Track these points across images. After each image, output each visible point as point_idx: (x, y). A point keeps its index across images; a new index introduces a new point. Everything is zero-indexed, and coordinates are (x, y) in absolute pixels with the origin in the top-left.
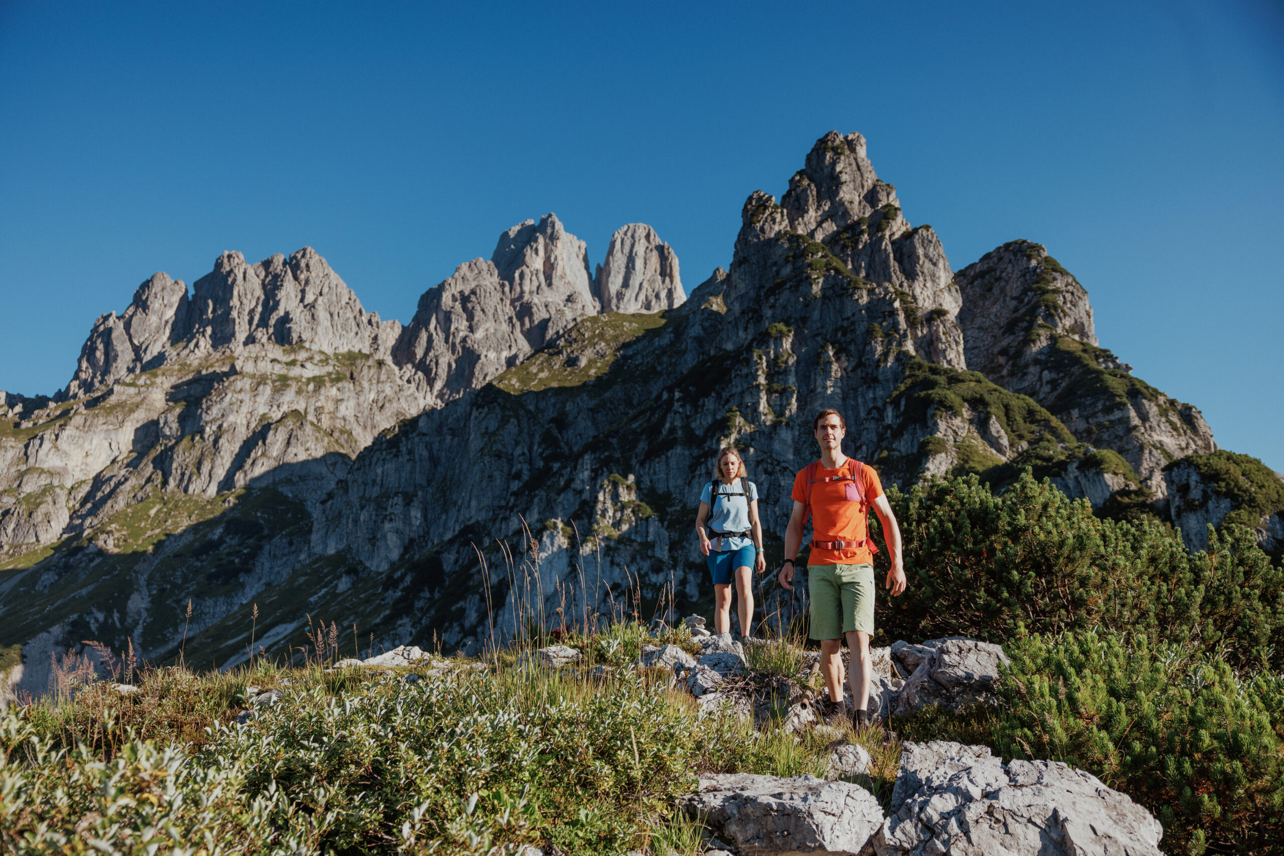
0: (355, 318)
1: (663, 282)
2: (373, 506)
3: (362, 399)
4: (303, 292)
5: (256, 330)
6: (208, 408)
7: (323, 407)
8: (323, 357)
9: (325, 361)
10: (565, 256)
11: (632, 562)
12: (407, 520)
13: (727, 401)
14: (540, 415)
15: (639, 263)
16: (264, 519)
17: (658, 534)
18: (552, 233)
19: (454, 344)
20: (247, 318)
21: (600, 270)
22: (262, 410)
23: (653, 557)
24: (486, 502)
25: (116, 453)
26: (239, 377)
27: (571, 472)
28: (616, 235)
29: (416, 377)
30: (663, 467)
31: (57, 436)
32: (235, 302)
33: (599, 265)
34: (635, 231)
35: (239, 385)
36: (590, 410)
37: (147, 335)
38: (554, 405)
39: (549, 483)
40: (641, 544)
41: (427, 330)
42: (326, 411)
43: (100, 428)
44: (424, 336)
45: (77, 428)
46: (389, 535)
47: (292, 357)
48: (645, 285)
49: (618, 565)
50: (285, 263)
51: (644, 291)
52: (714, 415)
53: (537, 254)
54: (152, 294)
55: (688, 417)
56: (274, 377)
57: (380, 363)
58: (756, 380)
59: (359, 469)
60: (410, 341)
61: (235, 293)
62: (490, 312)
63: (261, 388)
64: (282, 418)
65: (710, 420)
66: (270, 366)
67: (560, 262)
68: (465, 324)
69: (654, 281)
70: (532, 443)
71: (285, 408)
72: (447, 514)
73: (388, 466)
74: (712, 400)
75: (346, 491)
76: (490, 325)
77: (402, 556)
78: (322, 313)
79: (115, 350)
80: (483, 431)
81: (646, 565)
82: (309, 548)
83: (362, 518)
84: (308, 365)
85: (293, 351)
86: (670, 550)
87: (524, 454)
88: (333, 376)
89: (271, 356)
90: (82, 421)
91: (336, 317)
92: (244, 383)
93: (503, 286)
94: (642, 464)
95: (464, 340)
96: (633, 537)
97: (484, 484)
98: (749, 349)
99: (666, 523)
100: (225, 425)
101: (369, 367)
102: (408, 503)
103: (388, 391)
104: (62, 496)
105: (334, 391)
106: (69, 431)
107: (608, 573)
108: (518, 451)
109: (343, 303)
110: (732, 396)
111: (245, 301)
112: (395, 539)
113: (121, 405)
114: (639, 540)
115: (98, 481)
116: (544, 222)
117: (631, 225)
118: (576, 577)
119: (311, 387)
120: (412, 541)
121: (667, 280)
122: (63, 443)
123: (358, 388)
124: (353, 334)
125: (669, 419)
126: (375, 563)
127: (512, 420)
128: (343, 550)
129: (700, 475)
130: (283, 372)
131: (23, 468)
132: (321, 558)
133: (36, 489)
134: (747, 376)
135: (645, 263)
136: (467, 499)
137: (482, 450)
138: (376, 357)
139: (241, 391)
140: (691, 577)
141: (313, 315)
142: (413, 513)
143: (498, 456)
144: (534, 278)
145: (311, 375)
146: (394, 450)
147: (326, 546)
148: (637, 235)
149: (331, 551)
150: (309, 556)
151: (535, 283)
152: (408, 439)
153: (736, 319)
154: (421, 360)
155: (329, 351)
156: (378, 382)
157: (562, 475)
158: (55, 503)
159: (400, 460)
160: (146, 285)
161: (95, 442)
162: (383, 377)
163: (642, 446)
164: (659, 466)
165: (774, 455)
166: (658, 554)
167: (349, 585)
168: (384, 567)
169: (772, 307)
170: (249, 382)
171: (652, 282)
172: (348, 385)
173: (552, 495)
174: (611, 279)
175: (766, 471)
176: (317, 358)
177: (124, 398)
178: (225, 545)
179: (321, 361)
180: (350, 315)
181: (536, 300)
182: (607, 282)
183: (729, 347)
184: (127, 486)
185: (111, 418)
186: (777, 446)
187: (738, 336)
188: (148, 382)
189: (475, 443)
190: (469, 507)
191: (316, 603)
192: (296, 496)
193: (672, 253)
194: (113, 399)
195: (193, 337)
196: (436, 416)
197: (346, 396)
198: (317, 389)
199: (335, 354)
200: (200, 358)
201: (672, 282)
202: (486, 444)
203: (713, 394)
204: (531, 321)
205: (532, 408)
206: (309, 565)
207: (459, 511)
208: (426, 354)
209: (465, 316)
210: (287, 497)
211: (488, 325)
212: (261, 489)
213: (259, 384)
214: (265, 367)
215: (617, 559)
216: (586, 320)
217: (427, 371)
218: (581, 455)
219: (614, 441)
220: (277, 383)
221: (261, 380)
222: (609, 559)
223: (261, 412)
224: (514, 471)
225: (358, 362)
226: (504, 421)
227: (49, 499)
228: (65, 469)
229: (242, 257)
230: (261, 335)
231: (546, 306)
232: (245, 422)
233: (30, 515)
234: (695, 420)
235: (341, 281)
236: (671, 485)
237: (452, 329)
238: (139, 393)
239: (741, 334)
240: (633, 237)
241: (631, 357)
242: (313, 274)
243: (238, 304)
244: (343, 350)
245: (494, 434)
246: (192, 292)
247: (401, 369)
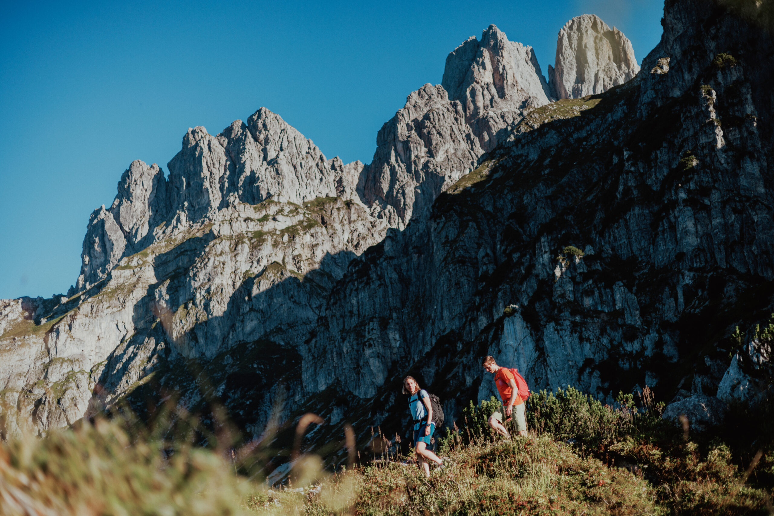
0: (317, 165)
1: (620, 68)
2: (353, 336)
3: (336, 240)
4: (265, 150)
5: (228, 195)
6: (195, 275)
7: (300, 255)
8: (292, 208)
9: (295, 210)
10: (513, 64)
11: (602, 334)
12: (386, 343)
13: (681, 147)
14: (499, 214)
15: (591, 56)
16: (260, 369)
17: (625, 300)
18: (496, 44)
19: (417, 172)
20: (218, 186)
21: (552, 71)
22: (244, 267)
23: (624, 324)
24: (457, 310)
25: (124, 333)
26: (218, 241)
27: (531, 258)
28: (562, 31)
29: (387, 211)
30: (623, 232)
31: (70, 326)
32: (205, 173)
33: (550, 66)
34: (580, 23)
35: (219, 248)
36: (547, 198)
37: (135, 221)
38: (512, 201)
39: (511, 275)
40: (608, 314)
41: (388, 164)
42: (304, 258)
43: (106, 312)
44: (387, 170)
45: (86, 316)
46: (371, 361)
47: (264, 213)
48: (601, 75)
49: (588, 340)
50: (243, 126)
51: (601, 82)
52: (669, 165)
53: (484, 68)
54: (133, 182)
55: (641, 175)
56: (250, 235)
57: (349, 204)
58: (708, 117)
59: (335, 303)
60: (374, 177)
61: (204, 164)
62: (447, 134)
63: (240, 247)
64: (263, 271)
65: (666, 171)
66: (244, 225)
67: (509, 71)
68: (423, 150)
69: (609, 70)
70: (495, 244)
71: (264, 263)
72: (423, 330)
73: (362, 295)
74: (664, 151)
75: (327, 328)
76: (449, 146)
77: (387, 380)
78: (285, 167)
79: (109, 240)
80: (443, 240)
81: (618, 335)
82: (302, 388)
83: (345, 350)
84: (279, 217)
85: (264, 207)
86: (642, 315)
87: (487, 255)
88: (305, 224)
89: (243, 215)
90: (90, 308)
91: (299, 168)
92: (225, 246)
93: (455, 106)
94: (601, 234)
95: (426, 166)
96: (600, 309)
97: (453, 293)
98: (696, 87)
99: (635, 288)
100: (213, 288)
101: (338, 209)
102: (384, 325)
103: (361, 229)
104: (84, 380)
105: (307, 238)
106: (80, 319)
107: (578, 350)
108: (481, 253)
109: (304, 153)
110: (685, 140)
111: (214, 171)
112: (377, 364)
113: (119, 288)
114: (606, 310)
115: (112, 360)
116: (485, 35)
117: (575, 19)
118: (545, 360)
119: (286, 238)
120: (394, 363)
121: (623, 66)
122: (77, 331)
123: (331, 231)
124: (318, 181)
125: (621, 181)
126: (362, 390)
127: (471, 224)
128: (333, 384)
129: (664, 231)
130: (258, 228)
131: (47, 360)
132: (315, 395)
133: (61, 378)
134: (697, 115)
135: (597, 54)
136: (439, 310)
137: (445, 259)
138: (344, 199)
139: (221, 253)
140: (667, 337)
141: (277, 170)
142: (391, 336)
143: (462, 261)
144: (486, 92)
145: (284, 227)
146: (365, 279)
147: (316, 383)
148: (583, 27)
149: (322, 387)
150: (303, 396)
151: (488, 97)
152: (376, 265)
153: (678, 62)
154: (388, 192)
155: (299, 202)
156: (350, 223)
157: (522, 264)
158: (78, 387)
159: (372, 287)
160: (127, 175)
161: (104, 326)
162: (354, 217)
163: (599, 215)
164: (619, 232)
165: (742, 192)
166: (629, 321)
167: (341, 416)
168: (372, 393)
169: (715, 38)
170: (228, 243)
171: (607, 71)
172: (320, 230)
173: (516, 286)
174: (565, 77)
175: (735, 211)
176: (287, 209)
177: (122, 281)
178: (229, 401)
179: (291, 212)
180: (312, 163)
181: (491, 114)
182: (561, 80)
183: (677, 93)
184: (137, 361)
185: (114, 301)
186: (743, 182)
187: (684, 80)
188: (141, 262)
189: (439, 255)
190: (442, 318)
191: (313, 438)
192: (287, 344)
193: (624, 37)
194: (112, 284)
195: (175, 213)
196: (400, 237)
197: (320, 241)
198: (292, 238)
199: (304, 203)
200: (183, 232)
201: (628, 66)
202: (449, 253)
203: (665, 145)
204: (490, 134)
205: (489, 208)
206: (304, 404)
207: (433, 324)
208: (392, 186)
209: (422, 142)
210: (279, 345)
211: (447, 146)
212: (255, 342)
213: (237, 245)
214: (240, 227)
215: (586, 334)
216: (533, 112)
217: (396, 204)
218: (537, 239)
219: (570, 218)
220: (254, 240)
221: (238, 241)
222: (576, 335)
223: (244, 271)
224: (480, 273)
225: (327, 206)
226: (463, 227)
227: (73, 385)
228: (82, 355)
229: (205, 130)
230: (234, 198)
231: (503, 117)
232: (231, 283)
233: (59, 402)
234: (650, 176)
235: (299, 133)
236: (634, 248)
237: (413, 157)
238: (134, 274)
239: (687, 76)
240: (579, 29)
241: (585, 139)
242: (272, 132)
243: (208, 174)
244: (311, 198)
245: (455, 241)
246: (167, 173)
247: (370, 207)
